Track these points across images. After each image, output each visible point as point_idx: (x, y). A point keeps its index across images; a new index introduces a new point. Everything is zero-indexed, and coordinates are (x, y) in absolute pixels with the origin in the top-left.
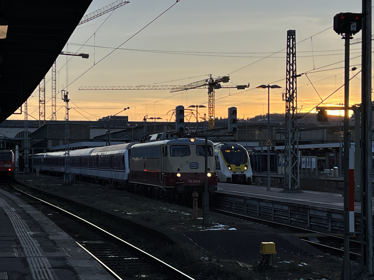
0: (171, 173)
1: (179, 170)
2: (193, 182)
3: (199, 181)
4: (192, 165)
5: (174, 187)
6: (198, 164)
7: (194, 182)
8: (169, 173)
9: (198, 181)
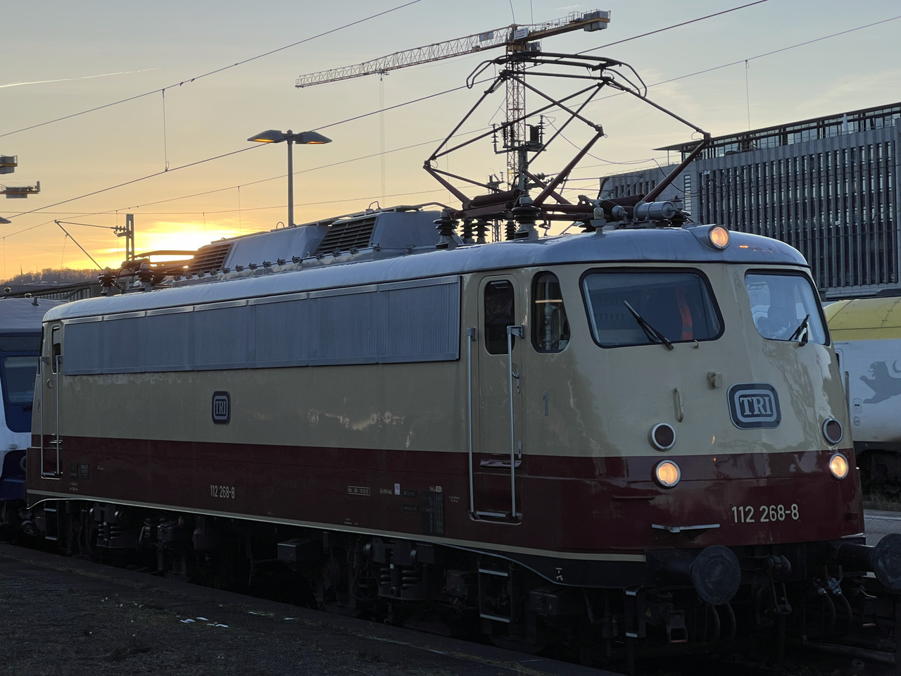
0: (607, 459)
1: (665, 435)
2: (758, 515)
3: (795, 510)
4: (742, 405)
5: (640, 558)
6: (773, 390)
7: (762, 520)
8: (590, 459)
9: (788, 508)
